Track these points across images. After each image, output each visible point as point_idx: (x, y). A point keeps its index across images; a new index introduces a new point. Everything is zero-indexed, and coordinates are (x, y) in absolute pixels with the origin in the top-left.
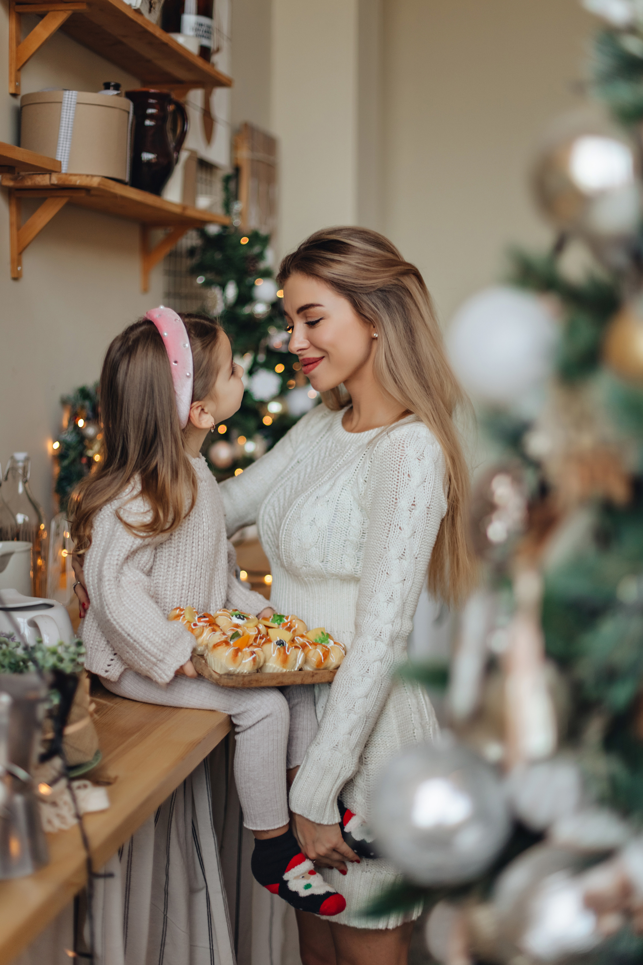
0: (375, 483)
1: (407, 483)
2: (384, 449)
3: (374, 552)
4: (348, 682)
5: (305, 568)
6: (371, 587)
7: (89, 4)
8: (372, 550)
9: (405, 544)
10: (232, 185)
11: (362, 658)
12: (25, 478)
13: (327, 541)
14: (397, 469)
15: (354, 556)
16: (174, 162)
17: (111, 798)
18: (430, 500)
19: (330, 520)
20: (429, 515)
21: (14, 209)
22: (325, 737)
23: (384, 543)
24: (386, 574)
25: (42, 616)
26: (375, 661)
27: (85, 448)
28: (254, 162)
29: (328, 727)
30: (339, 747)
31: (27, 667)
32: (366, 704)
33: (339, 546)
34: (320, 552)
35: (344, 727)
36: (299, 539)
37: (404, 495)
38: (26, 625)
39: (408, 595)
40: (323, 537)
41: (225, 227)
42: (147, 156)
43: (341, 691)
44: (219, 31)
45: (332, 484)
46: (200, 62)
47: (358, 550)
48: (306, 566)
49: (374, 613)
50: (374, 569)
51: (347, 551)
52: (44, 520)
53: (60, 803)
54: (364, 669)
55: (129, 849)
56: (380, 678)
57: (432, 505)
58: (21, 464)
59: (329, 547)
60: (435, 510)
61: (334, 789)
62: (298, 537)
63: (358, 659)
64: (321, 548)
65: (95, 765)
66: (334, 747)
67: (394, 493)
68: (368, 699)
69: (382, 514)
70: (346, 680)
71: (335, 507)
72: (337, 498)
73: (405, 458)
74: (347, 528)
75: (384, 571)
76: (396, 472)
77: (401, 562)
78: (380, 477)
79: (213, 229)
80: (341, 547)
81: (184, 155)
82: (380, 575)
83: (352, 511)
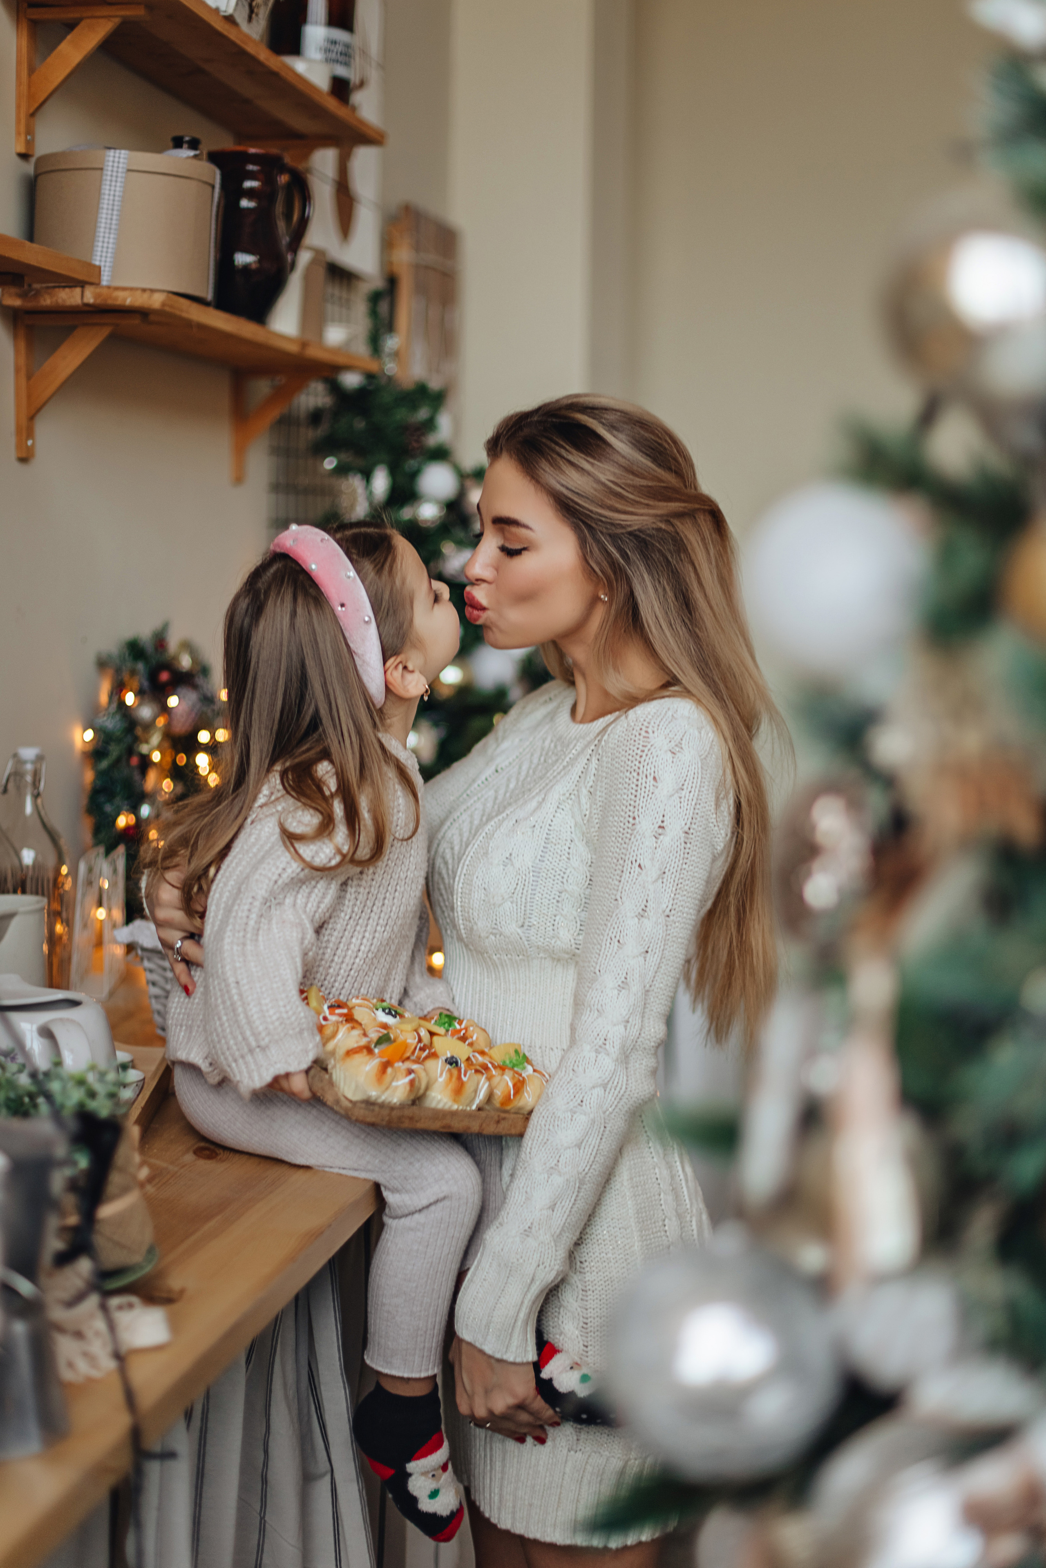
0: (604, 794)
1: (651, 791)
2: (617, 737)
3: (600, 907)
4: (548, 1122)
5: (493, 938)
6: (594, 964)
7: (150, 8)
8: (596, 905)
9: (647, 892)
10: (383, 307)
11: (572, 1082)
12: (36, 791)
13: (530, 891)
14: (636, 768)
15: (575, 918)
16: (289, 268)
17: (175, 1325)
18: (690, 819)
19: (536, 857)
20: (688, 845)
21: (22, 345)
22: (511, 1215)
23: (615, 892)
24: (617, 943)
25: (61, 1020)
26: (594, 1087)
27: (137, 740)
28: (419, 268)
29: (516, 1197)
30: (533, 1230)
31: (35, 1106)
32: (577, 1159)
33: (549, 900)
34: (519, 910)
35: (541, 1197)
36: (485, 889)
37: (647, 812)
38: (35, 1034)
39: (654, 977)
40: (524, 885)
41: (370, 376)
42: (243, 259)
43: (536, 1137)
44: (364, 53)
45: (540, 800)
46: (332, 104)
47: (582, 907)
48: (495, 935)
49: (596, 1007)
50: (599, 935)
51: (563, 910)
52: (67, 860)
53: (89, 1334)
54: (574, 1100)
55: (203, 1409)
56: (602, 1116)
57: (694, 829)
58: (29, 767)
59: (533, 902)
60: (699, 836)
61: (526, 1302)
62: (483, 885)
63: (566, 1083)
64: (519, 903)
65: (148, 1269)
66: (525, 1231)
67: (631, 808)
68: (581, 1151)
69: (612, 844)
70: (546, 1117)
71: (545, 835)
72: (549, 822)
73: (649, 750)
74: (564, 870)
75: (613, 938)
76: (635, 774)
77: (641, 922)
78: (611, 783)
79: (351, 380)
80: (553, 903)
81: (304, 258)
82: (608, 944)
83: (573, 843)
